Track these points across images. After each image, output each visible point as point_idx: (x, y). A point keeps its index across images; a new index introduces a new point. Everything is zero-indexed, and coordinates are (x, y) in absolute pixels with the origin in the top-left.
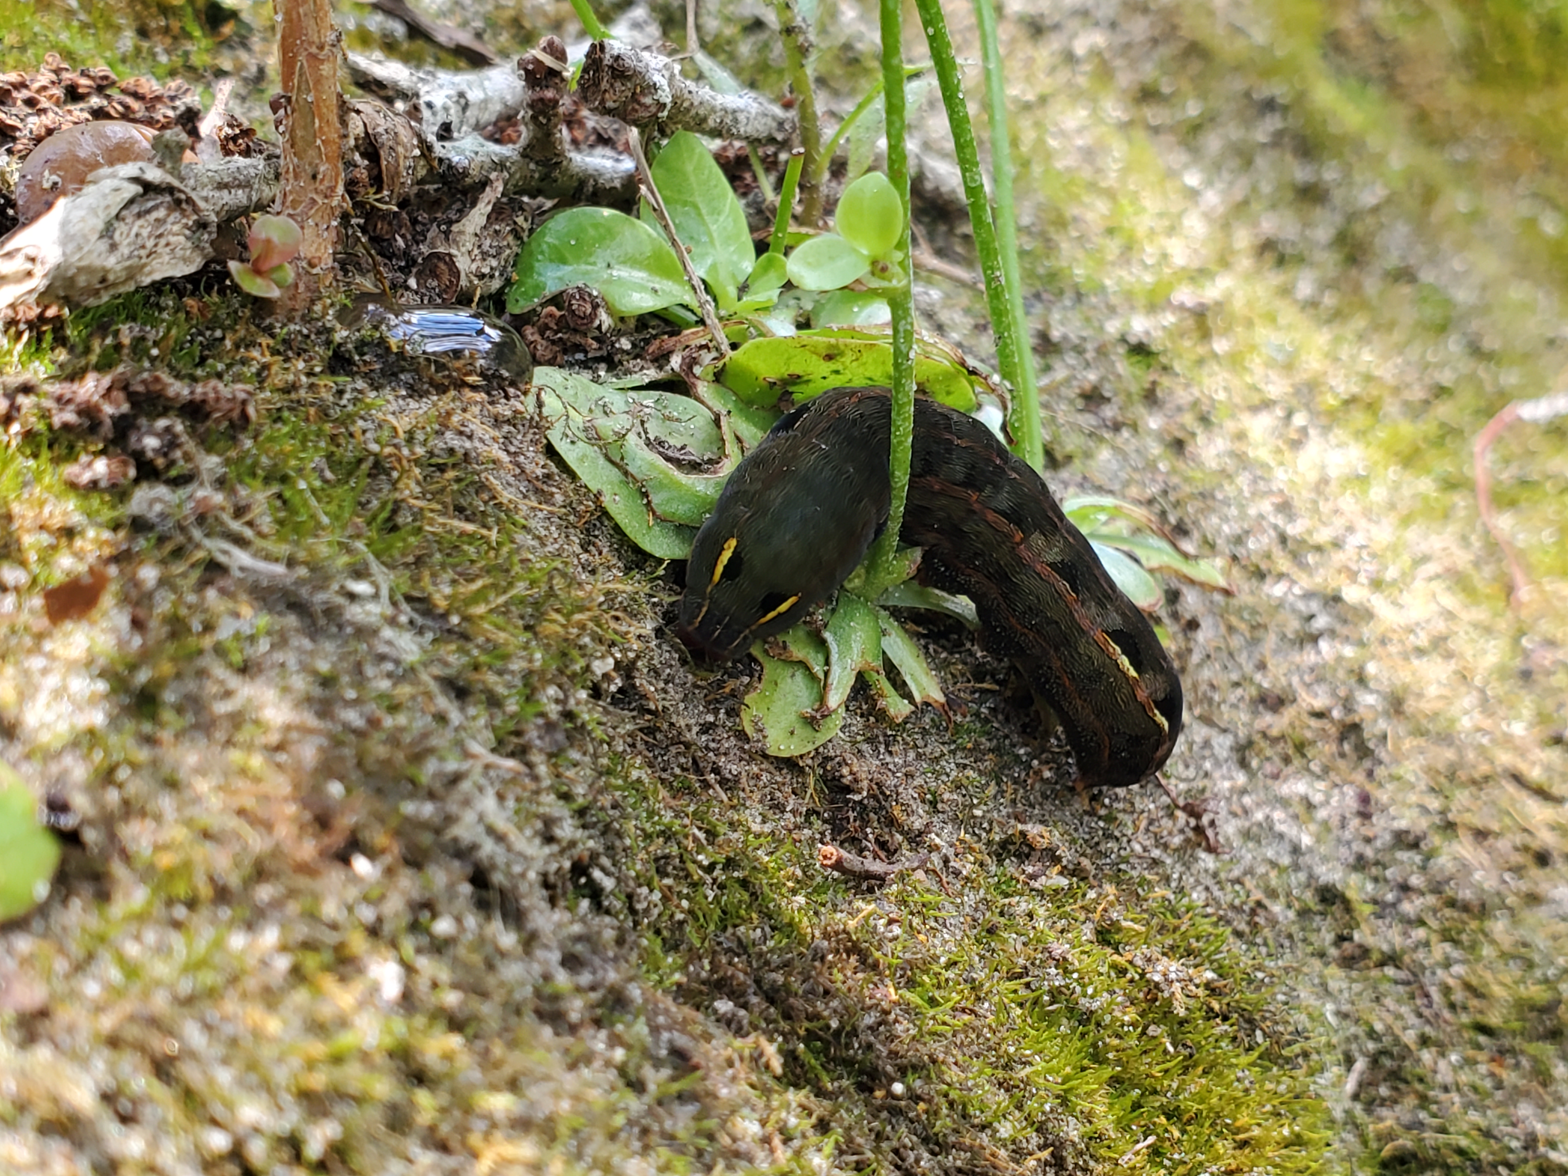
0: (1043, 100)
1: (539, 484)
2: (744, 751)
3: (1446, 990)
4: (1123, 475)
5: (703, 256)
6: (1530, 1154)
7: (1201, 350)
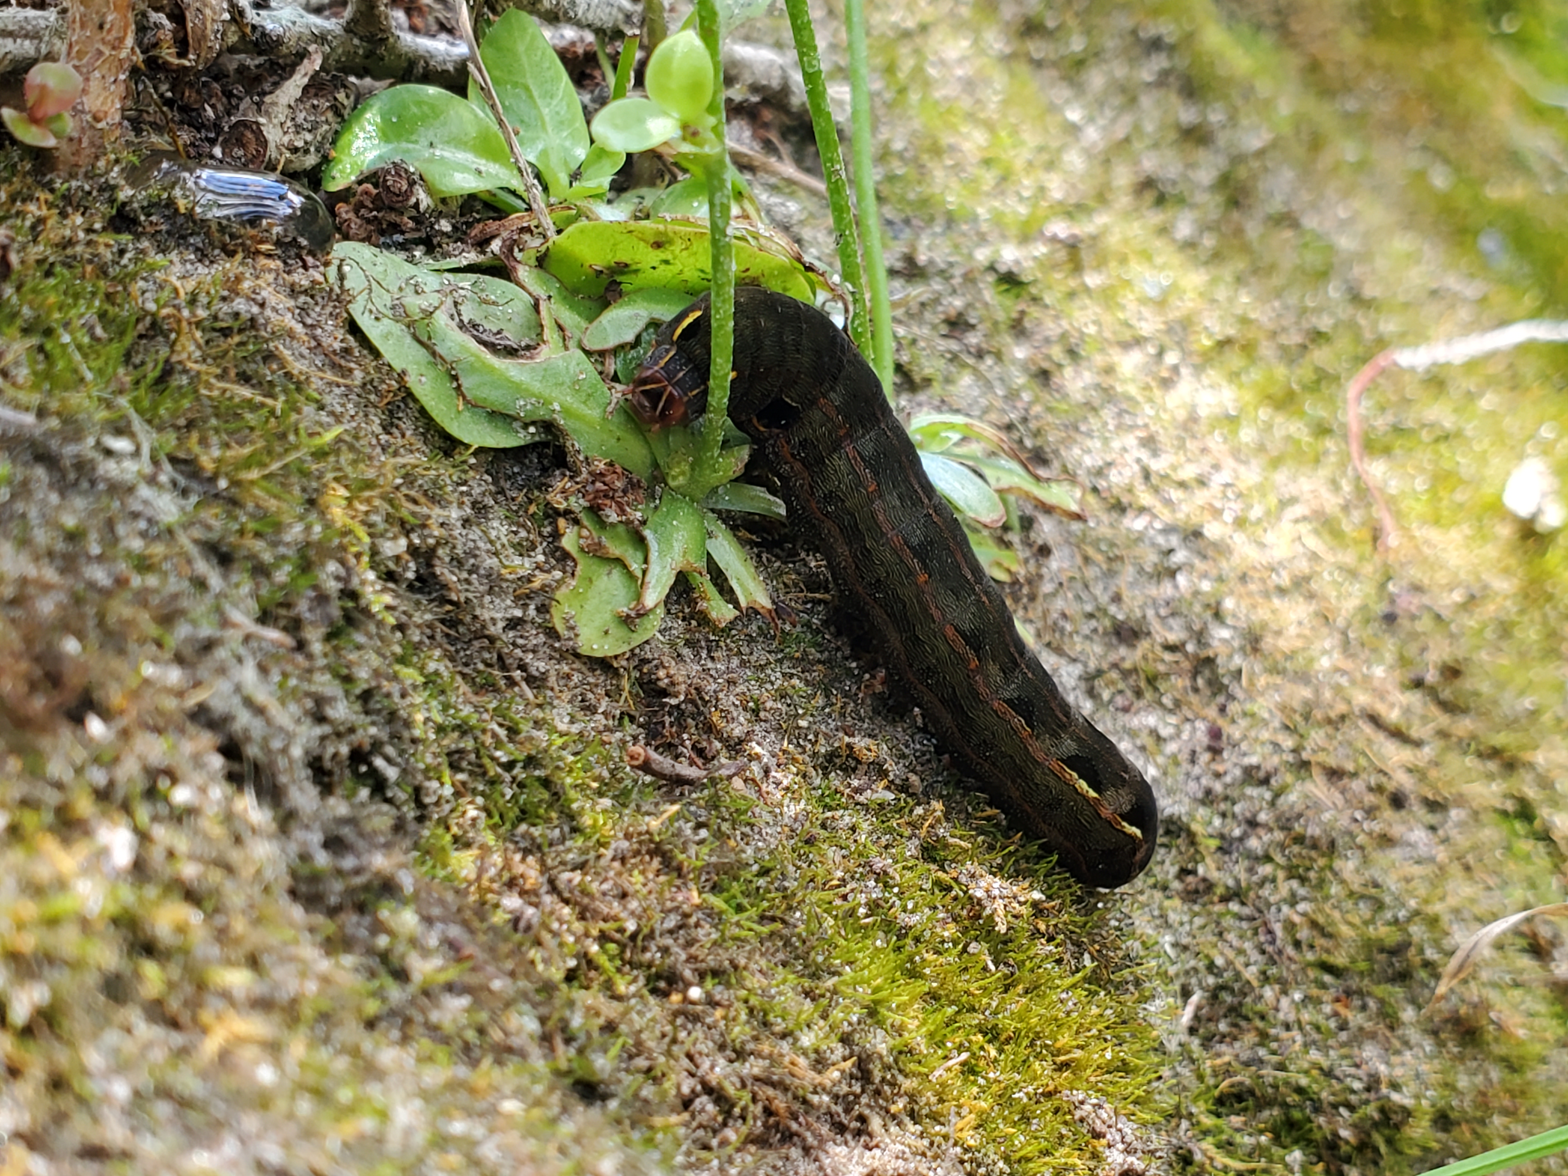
0: (924, 28)
1: (337, 359)
2: (555, 650)
3: (1290, 927)
4: (983, 402)
5: (533, 140)
6: (1372, 1096)
7: (1073, 283)
